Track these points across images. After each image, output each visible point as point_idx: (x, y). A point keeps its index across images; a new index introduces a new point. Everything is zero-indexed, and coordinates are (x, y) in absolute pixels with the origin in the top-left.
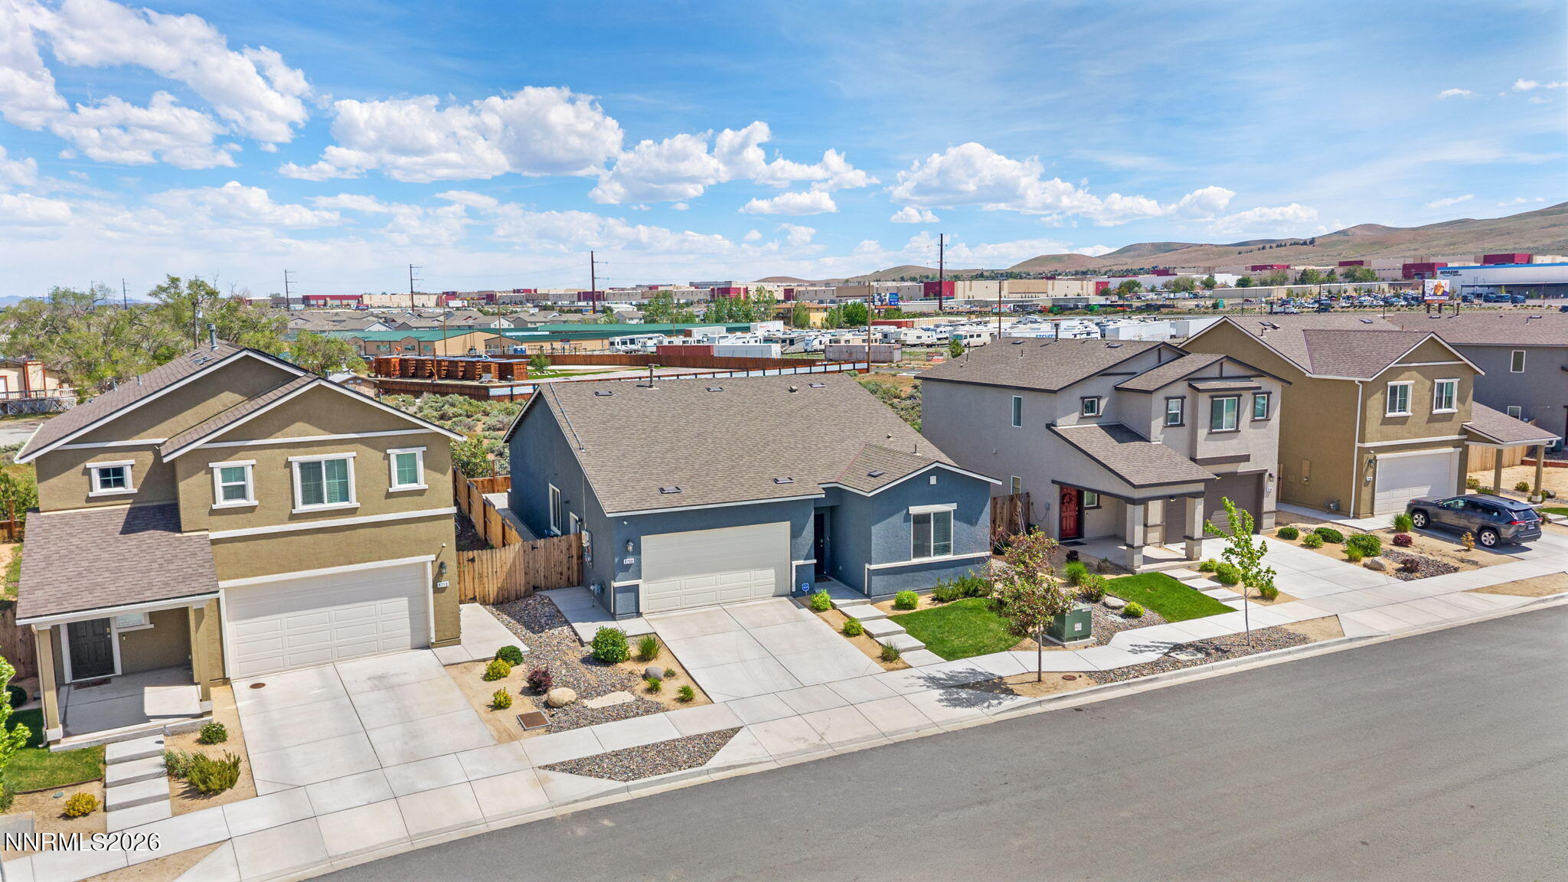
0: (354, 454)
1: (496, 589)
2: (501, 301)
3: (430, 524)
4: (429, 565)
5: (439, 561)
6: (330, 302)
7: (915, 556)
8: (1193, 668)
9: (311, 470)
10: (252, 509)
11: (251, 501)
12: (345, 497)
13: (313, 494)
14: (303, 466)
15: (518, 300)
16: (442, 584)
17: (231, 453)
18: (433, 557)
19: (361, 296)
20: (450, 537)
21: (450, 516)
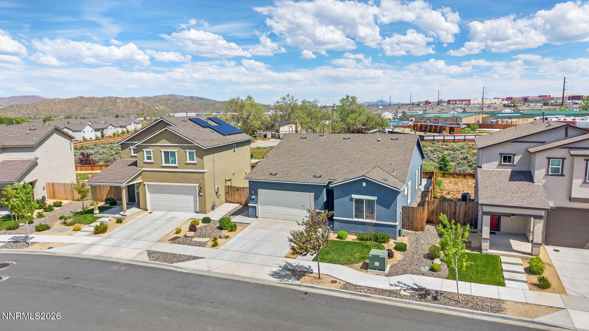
0: (177, 150)
1: (245, 201)
2: (530, 101)
3: (198, 174)
4: (197, 187)
5: (200, 186)
6: (457, 102)
7: (355, 217)
9: (166, 153)
10: (152, 163)
11: (152, 161)
12: (175, 163)
13: (167, 161)
14: (165, 152)
15: (538, 100)
16: (201, 194)
17: (147, 147)
18: (198, 185)
19: (470, 100)
20: (203, 179)
21: (204, 173)
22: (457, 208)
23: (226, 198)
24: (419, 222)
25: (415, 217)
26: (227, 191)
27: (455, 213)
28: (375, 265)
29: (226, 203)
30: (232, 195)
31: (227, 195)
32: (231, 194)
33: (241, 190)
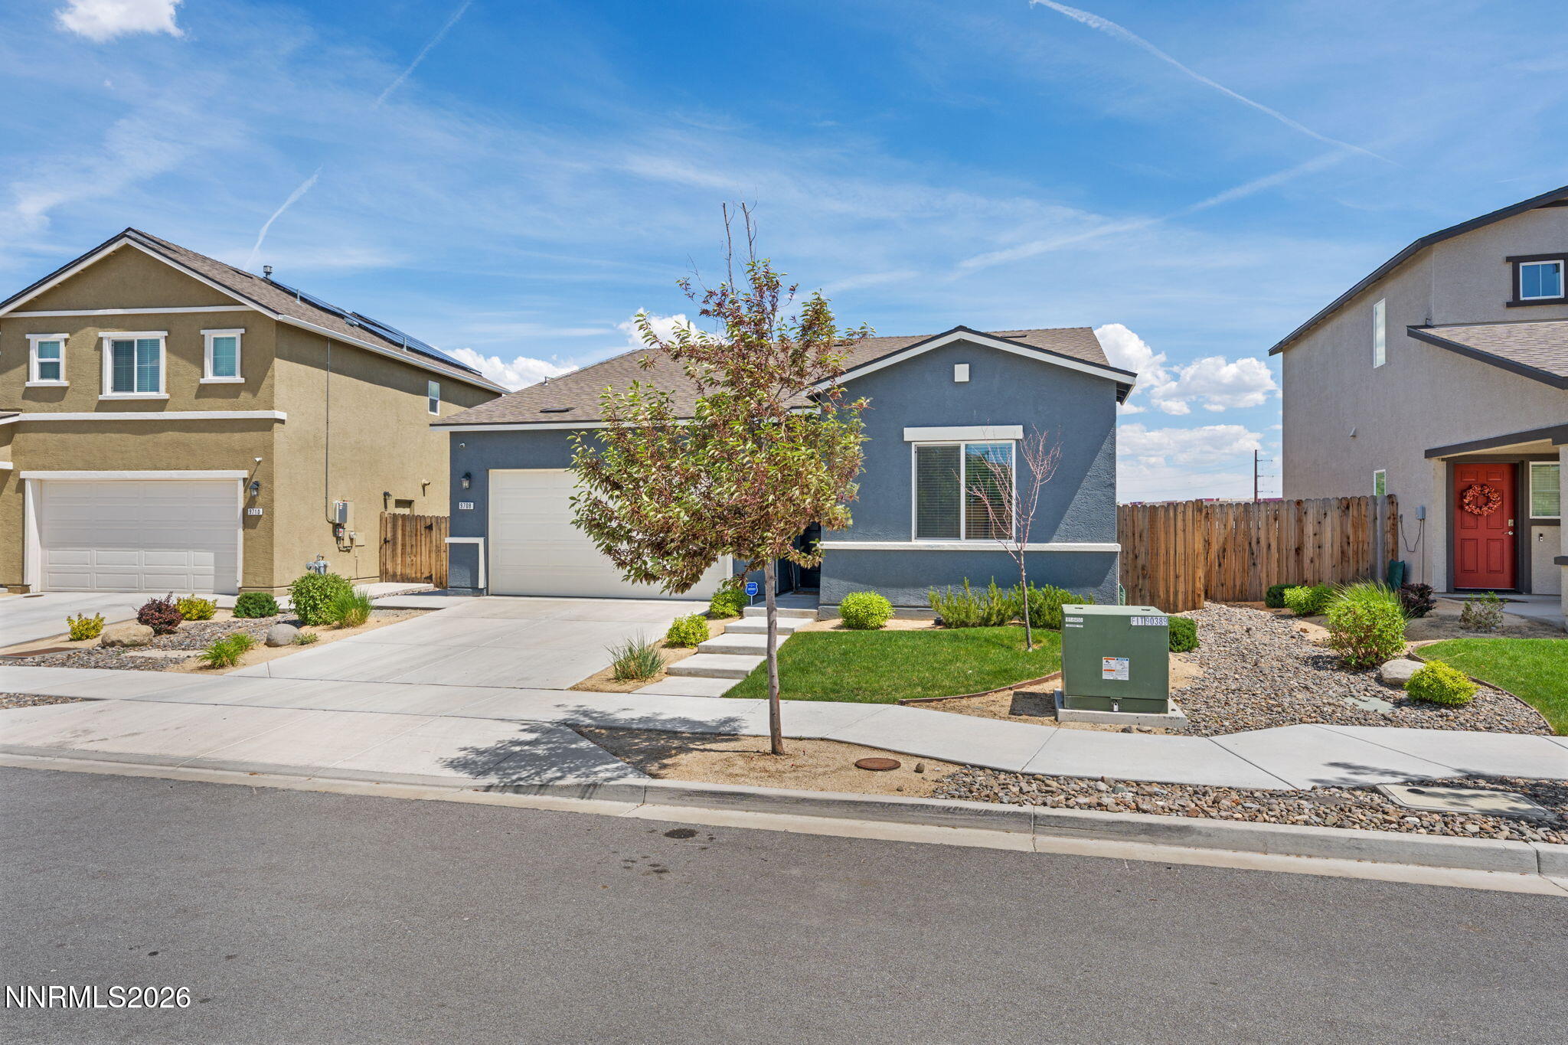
0: (166, 333)
4: (241, 483)
5: (253, 480)
7: (921, 534)
8: (1422, 837)
9: (122, 350)
10: (63, 390)
11: (63, 381)
12: (157, 388)
13: (122, 382)
14: (116, 344)
16: (254, 512)
17: (50, 324)
18: (245, 474)
20: (268, 450)
21: (268, 425)
22: (1309, 529)
23: (383, 564)
24: (1181, 571)
25: (1162, 552)
26: (389, 536)
27: (1298, 551)
28: (1106, 676)
29: (381, 581)
30: (408, 549)
31: (389, 552)
32: (404, 545)
33: (443, 526)
